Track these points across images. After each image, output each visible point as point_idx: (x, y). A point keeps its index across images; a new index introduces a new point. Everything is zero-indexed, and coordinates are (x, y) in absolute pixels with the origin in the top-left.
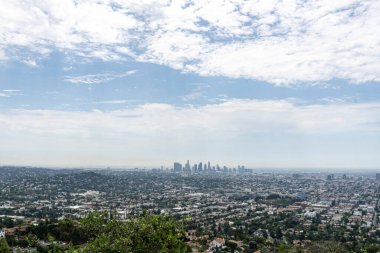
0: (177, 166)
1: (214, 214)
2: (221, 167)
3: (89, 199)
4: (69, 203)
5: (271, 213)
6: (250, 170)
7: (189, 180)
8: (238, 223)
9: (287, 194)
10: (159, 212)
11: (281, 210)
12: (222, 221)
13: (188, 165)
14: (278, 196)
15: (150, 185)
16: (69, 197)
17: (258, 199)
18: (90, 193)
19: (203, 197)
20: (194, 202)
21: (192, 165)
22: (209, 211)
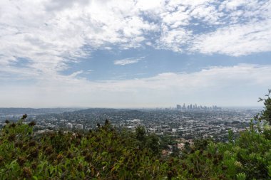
0: (178, 106)
1: (201, 131)
2: (203, 106)
3: (136, 123)
4: (126, 125)
5: (235, 131)
6: (220, 108)
7: (185, 114)
8: (216, 136)
9: (244, 121)
10: (171, 130)
11: (241, 130)
12: (206, 135)
13: (184, 106)
14: (238, 122)
15: (165, 116)
16: (126, 122)
17: (226, 124)
18: (135, 120)
19: (194, 123)
20: (189, 125)
21: (186, 106)
22: (198, 130)
